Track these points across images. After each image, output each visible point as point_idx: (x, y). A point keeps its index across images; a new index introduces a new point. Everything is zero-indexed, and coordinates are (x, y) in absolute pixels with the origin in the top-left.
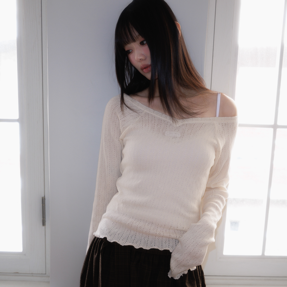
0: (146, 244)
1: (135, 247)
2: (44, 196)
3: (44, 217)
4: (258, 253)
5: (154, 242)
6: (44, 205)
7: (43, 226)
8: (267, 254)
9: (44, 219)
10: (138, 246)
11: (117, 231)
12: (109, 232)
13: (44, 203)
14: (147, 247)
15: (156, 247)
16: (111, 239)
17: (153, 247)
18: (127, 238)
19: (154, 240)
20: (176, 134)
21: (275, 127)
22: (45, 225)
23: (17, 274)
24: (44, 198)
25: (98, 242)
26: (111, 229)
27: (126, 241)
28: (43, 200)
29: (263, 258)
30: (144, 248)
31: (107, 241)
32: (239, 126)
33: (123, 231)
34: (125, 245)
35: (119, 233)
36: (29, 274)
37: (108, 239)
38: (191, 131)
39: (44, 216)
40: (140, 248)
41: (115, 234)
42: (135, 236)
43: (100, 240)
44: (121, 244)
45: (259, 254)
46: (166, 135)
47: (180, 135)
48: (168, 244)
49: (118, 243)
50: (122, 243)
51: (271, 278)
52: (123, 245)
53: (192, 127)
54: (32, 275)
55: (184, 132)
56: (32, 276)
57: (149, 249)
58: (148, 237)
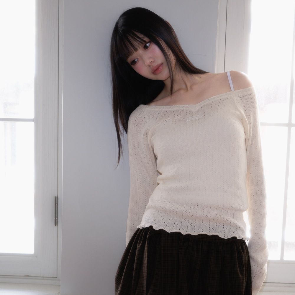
0: (193, 230)
1: (182, 234)
2: (57, 196)
3: (57, 217)
5: (201, 228)
6: (57, 204)
7: (55, 226)
9: (56, 219)
10: (185, 232)
11: (162, 219)
12: (154, 220)
13: (57, 202)
14: (195, 233)
15: (204, 233)
16: (156, 227)
17: (201, 233)
18: (173, 225)
19: (201, 226)
20: (197, 117)
22: (57, 225)
23: (28, 277)
24: (57, 197)
25: (143, 233)
26: (156, 218)
27: (172, 228)
28: (56, 199)
30: (192, 234)
31: (153, 229)
33: (169, 219)
34: (172, 231)
35: (164, 220)
36: (40, 277)
37: (154, 228)
38: (211, 109)
39: (57, 215)
40: (187, 234)
41: (160, 222)
42: (181, 222)
43: (145, 230)
44: (167, 231)
46: (188, 121)
48: (216, 229)
49: (165, 230)
50: (169, 230)
52: (169, 232)
53: (211, 106)
55: (204, 112)
56: (43, 279)
57: (197, 234)
58: (194, 223)
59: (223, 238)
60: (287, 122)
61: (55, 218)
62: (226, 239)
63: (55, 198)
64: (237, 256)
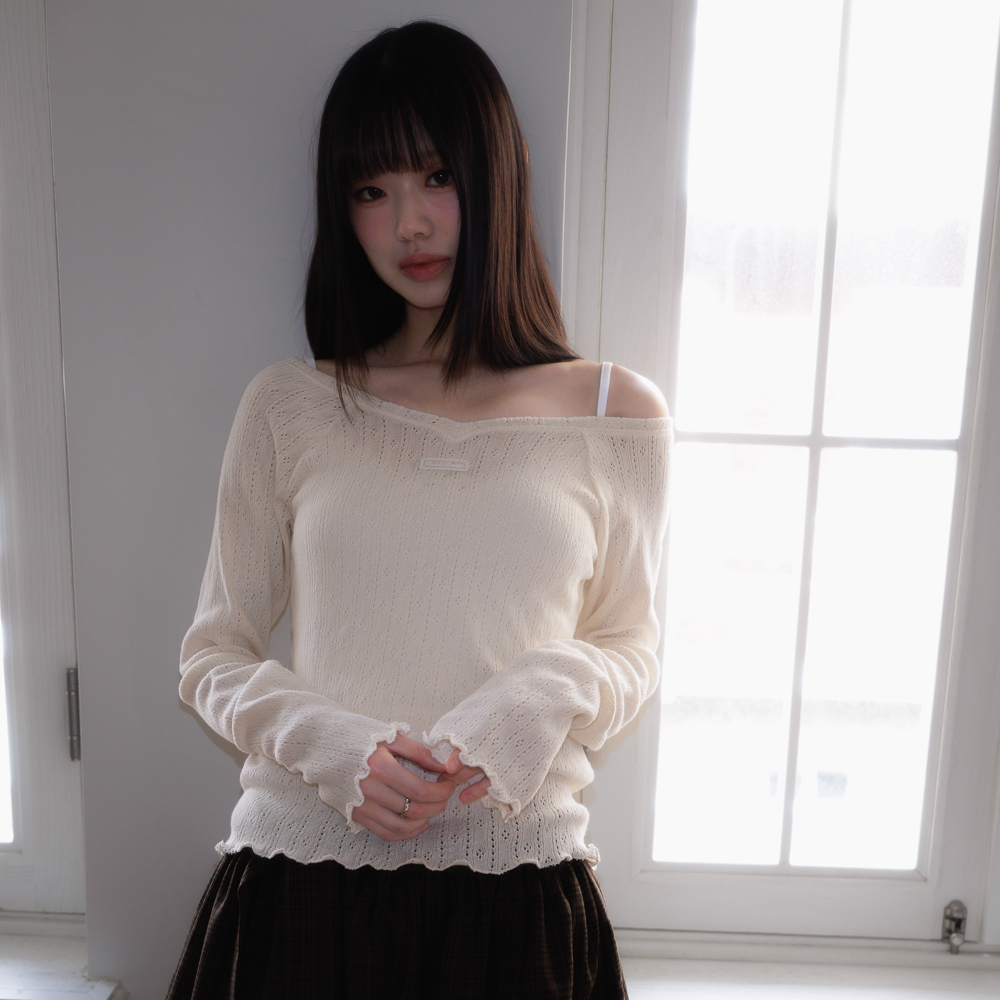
0: (385, 852)
1: (347, 867)
2: (73, 666)
3: (75, 733)
4: (767, 856)
6: (74, 693)
7: (73, 757)
8: (797, 860)
9: (75, 739)
10: (356, 862)
11: (282, 817)
13: (73, 688)
14: (389, 864)
15: (418, 860)
17: (410, 861)
18: (319, 834)
20: (453, 463)
21: (816, 442)
22: (79, 758)
24: (73, 670)
27: (315, 845)
28: (72, 679)
29: (784, 873)
30: (378, 866)
32: (676, 441)
33: (307, 815)
34: (314, 861)
35: (291, 821)
36: (36, 912)
37: (256, 851)
38: (504, 453)
39: (75, 730)
40: (362, 867)
41: (276, 828)
44: (300, 861)
45: (774, 860)
46: (421, 467)
47: (468, 467)
48: (465, 841)
49: (290, 856)
50: (304, 856)
51: (814, 940)
52: (307, 863)
53: (508, 444)
54: (46, 915)
55: (480, 456)
56: (46, 919)
57: (396, 867)
59: (486, 872)
60: (806, 430)
61: (72, 735)
62: (499, 873)
63: (69, 675)
64: (543, 916)
